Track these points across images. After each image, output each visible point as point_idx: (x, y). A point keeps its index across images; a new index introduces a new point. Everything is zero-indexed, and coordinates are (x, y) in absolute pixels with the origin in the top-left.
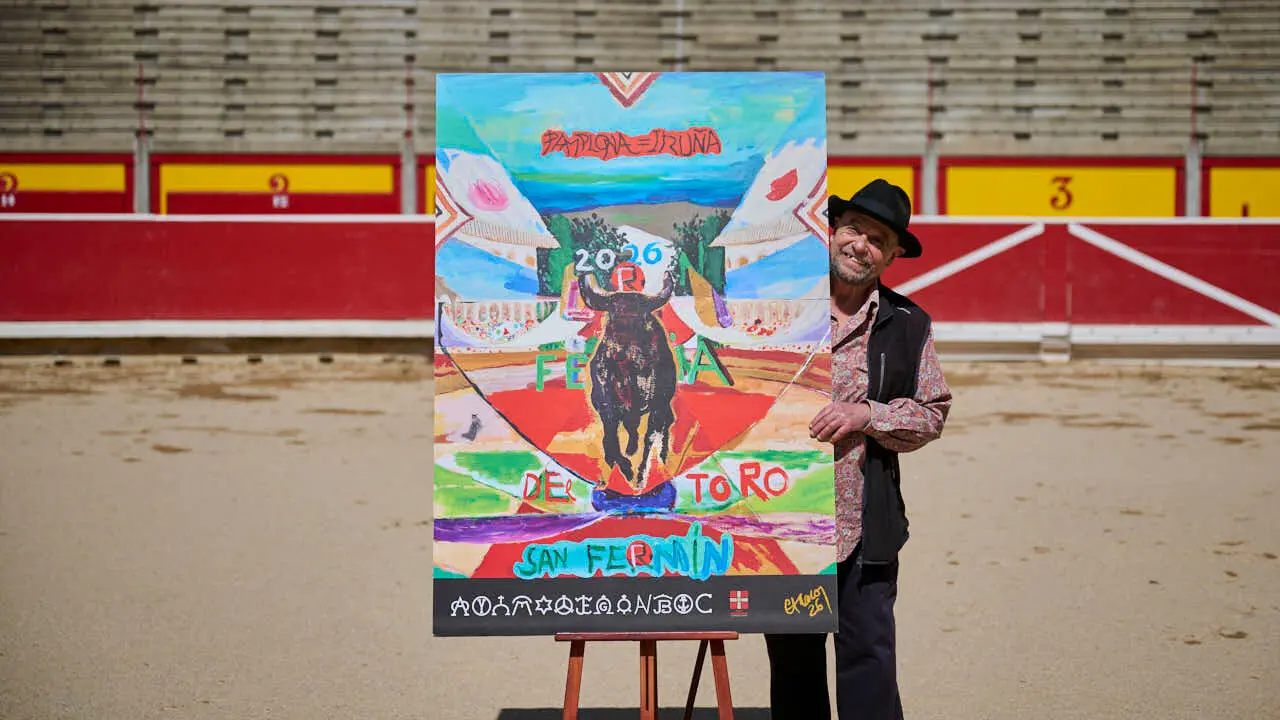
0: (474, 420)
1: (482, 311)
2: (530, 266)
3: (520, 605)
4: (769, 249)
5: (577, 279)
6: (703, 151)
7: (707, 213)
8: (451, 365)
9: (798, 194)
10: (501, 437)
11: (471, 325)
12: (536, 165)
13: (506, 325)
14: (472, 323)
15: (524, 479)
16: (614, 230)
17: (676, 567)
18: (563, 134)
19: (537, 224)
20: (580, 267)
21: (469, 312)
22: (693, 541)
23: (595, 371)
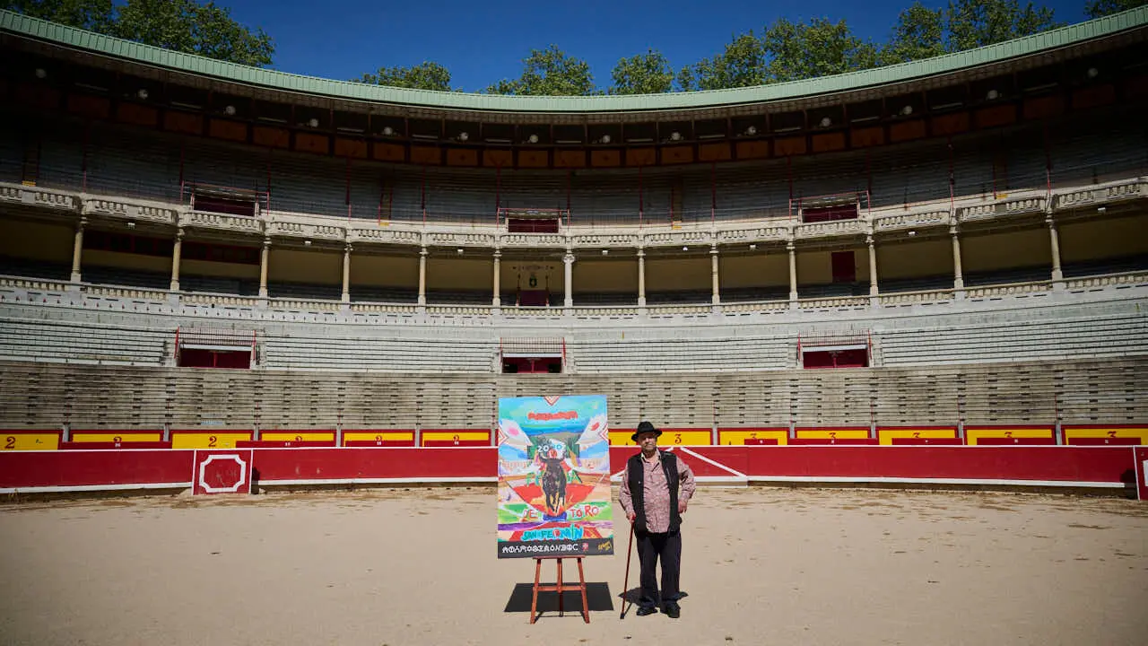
0: (510, 496)
1: (512, 464)
2: (525, 451)
3: (522, 549)
4: (591, 444)
5: (538, 454)
6: (572, 418)
7: (575, 435)
9: (599, 429)
10: (517, 500)
12: (526, 422)
13: (518, 468)
14: (509, 467)
15: (523, 512)
16: (549, 440)
17: (567, 536)
18: (534, 414)
19: (527, 439)
20: (539, 451)
21: (508, 464)
22: (572, 529)
23: (544, 480)
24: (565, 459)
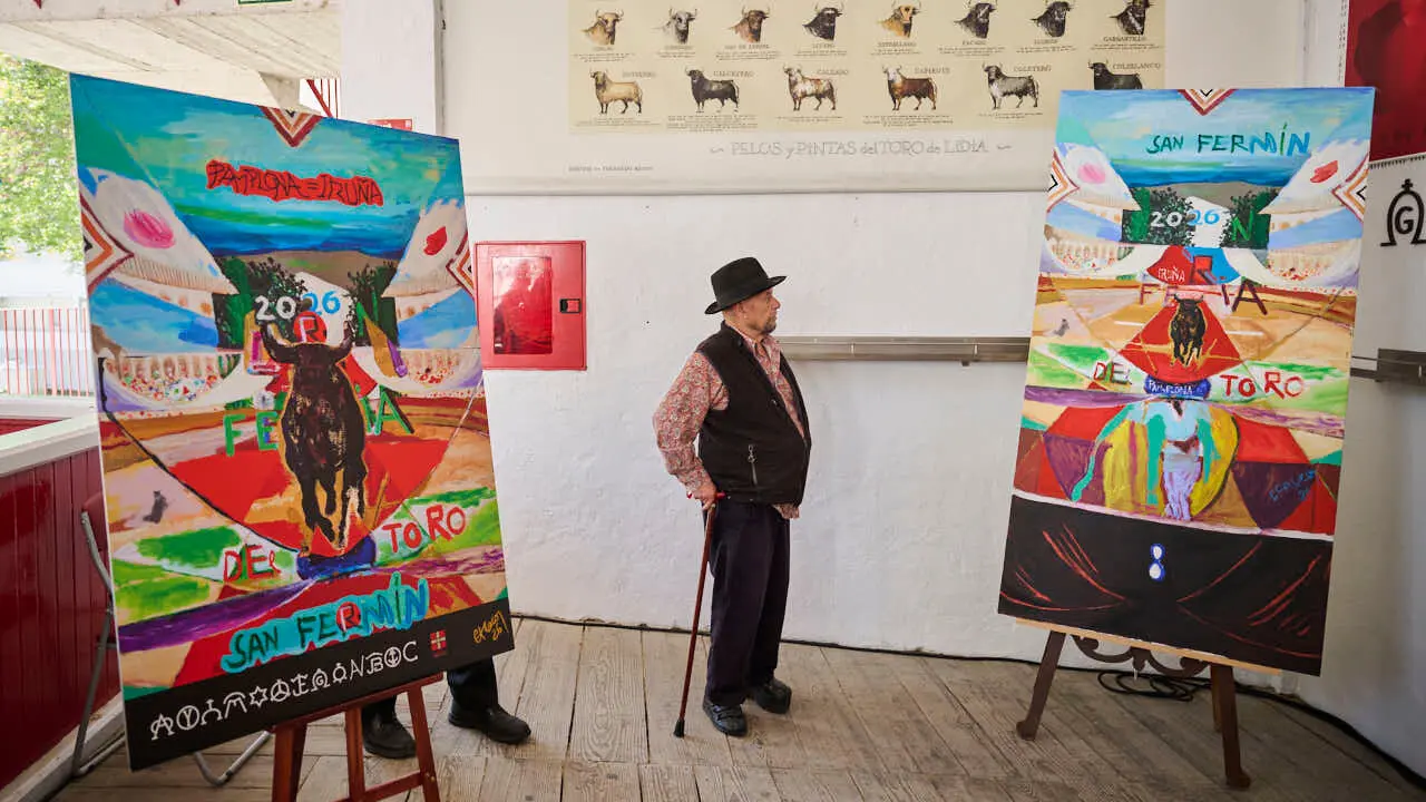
0: (158, 498)
1: (154, 367)
2: (207, 315)
3: (232, 704)
4: (431, 300)
5: (258, 329)
6: (368, 203)
7: (376, 264)
8: (122, 434)
10: (191, 514)
11: (142, 385)
13: (188, 382)
14: (144, 382)
15: (222, 561)
16: (292, 276)
17: (382, 621)
18: (229, 168)
19: (210, 267)
20: (261, 316)
21: (139, 368)
22: (396, 590)
23: (287, 430)
24: (356, 352)
